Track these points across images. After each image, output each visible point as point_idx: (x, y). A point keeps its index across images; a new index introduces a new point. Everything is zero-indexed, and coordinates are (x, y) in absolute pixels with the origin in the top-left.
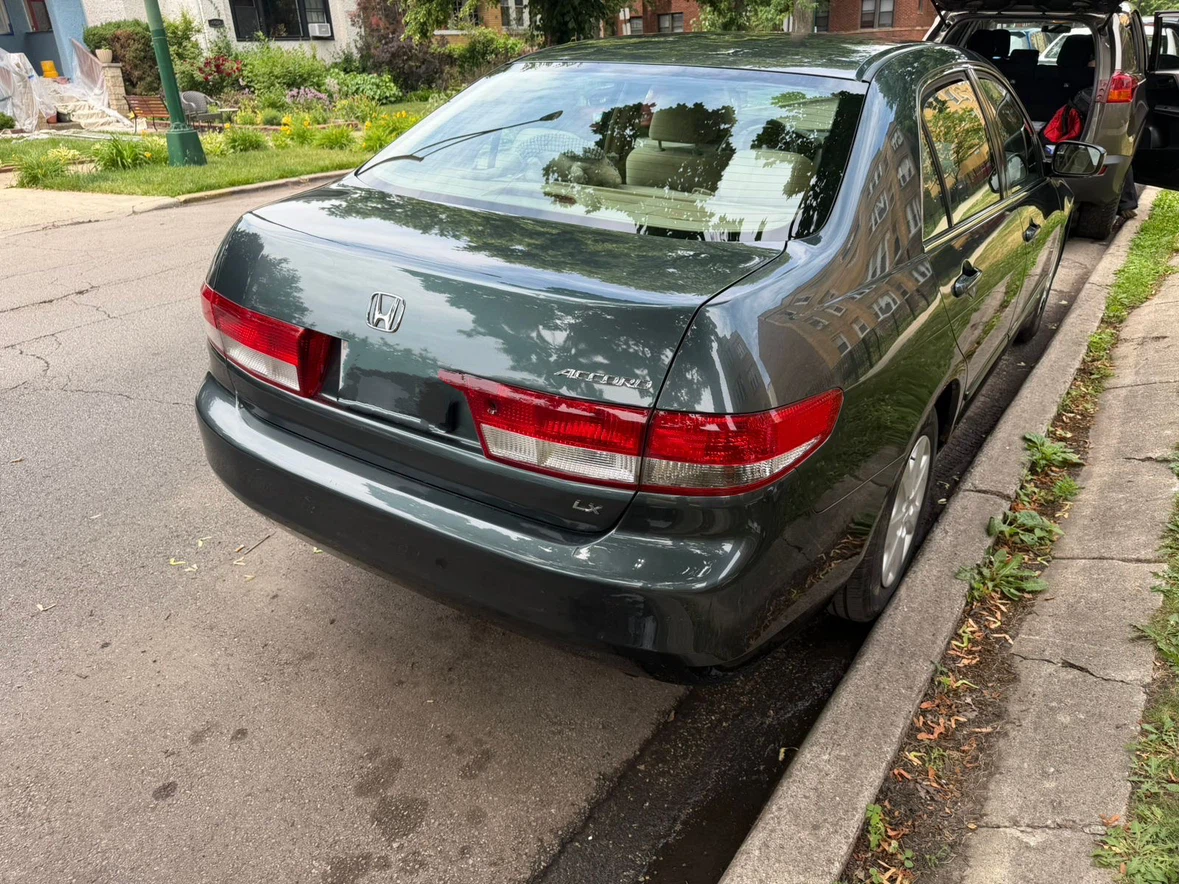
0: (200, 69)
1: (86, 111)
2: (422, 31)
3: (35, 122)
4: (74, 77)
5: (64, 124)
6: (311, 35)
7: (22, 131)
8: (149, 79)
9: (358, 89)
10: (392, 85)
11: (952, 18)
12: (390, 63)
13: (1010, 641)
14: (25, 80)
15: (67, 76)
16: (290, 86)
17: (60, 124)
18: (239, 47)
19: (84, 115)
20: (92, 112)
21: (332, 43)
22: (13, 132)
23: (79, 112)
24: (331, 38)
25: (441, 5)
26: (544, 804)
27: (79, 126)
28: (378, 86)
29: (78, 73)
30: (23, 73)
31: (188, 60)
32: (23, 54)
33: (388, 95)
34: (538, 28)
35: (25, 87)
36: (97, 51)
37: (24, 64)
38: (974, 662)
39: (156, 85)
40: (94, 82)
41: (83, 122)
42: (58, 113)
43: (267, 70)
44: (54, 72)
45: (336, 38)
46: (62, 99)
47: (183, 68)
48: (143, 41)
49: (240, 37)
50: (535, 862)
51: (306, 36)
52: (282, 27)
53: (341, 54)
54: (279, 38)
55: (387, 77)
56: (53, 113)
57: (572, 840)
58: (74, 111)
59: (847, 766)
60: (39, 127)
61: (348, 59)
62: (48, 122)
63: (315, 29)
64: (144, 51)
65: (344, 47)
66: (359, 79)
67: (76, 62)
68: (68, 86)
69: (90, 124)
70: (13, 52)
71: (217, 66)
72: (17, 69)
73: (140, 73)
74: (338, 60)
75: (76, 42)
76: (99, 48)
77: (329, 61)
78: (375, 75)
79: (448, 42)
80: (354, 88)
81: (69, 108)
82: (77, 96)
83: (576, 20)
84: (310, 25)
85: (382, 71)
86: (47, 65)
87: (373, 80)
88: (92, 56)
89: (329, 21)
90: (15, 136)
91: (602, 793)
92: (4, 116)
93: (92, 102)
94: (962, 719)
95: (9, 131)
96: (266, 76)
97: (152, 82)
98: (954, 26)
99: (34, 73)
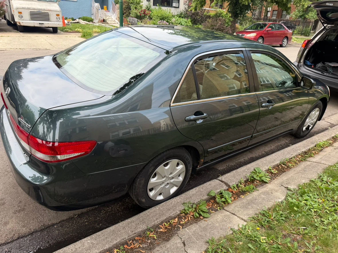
0: (139, 12)
1: (111, 20)
2: (195, 9)
3: (98, 21)
4: (110, 11)
5: (104, 22)
6: (173, 6)
7: (94, 23)
8: (127, 13)
9: (180, 22)
10: (190, 22)
11: (328, 27)
12: (191, 16)
13: (181, 229)
14: (98, 10)
15: (109, 10)
16: (161, 19)
17: (103, 22)
18: (153, 7)
19: (110, 21)
20: (112, 20)
21: (178, 9)
22: (92, 23)
23: (109, 20)
24: (178, 7)
25: (200, 2)
26: (24, 226)
27: (108, 23)
28: (186, 22)
29: (112, 10)
30: (98, 8)
31: (137, 9)
32: (99, 4)
33: (188, 25)
34: (229, 12)
35: (97, 12)
36: (116, 5)
37: (98, 6)
38: (164, 231)
39: (128, 15)
40: (114, 12)
41: (109, 22)
42: (104, 19)
43: (157, 14)
44: (106, 9)
45: (179, 7)
46: (106, 16)
47: (135, 12)
48: (128, 3)
49: (154, 5)
50: (8, 240)
51: (172, 6)
52: (166, 3)
53: (180, 12)
54: (164, 6)
55: (189, 20)
56: (102, 19)
57: (22, 238)
58: (108, 19)
59: (91, 246)
60: (98, 22)
61: (181, 14)
62: (101, 21)
63: (174, 5)
64: (128, 6)
65: (181, 10)
66: (182, 19)
67: (111, 7)
68: (108, 13)
69: (111, 23)
70: (97, 3)
71: (144, 12)
72: (97, 7)
73: (125, 11)
74: (179, 14)
75: (112, 1)
76: (117, 4)
77: (176, 14)
78: (186, 19)
79: (209, 12)
80: (179, 22)
81: (107, 18)
82: (110, 15)
83: (240, 11)
84: (173, 3)
85: (189, 18)
86: (105, 7)
87: (185, 20)
88: (115, 6)
89: (179, 3)
90: (92, 24)
91: (39, 229)
92: (91, 18)
93: (113, 17)
94: (141, 246)
95: (91, 22)
96: (156, 16)
97: (128, 14)
98: (328, 29)
99: (100, 9)
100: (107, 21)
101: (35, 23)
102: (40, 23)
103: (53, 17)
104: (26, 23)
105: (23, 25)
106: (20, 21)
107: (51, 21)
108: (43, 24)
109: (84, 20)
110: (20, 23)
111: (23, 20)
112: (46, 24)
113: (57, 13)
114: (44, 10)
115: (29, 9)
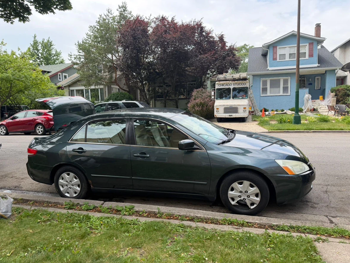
3: (306, 110)
5: (315, 111)
7: (303, 112)
14: (308, 100)
15: (325, 100)
19: (321, 109)
27: (319, 112)
32: (309, 94)
42: (314, 109)
44: (322, 98)
56: (312, 108)
62: (311, 110)
68: (323, 102)
72: (307, 98)
81: (318, 107)
92: (301, 109)
99: (311, 99)
100: (318, 110)
101: (227, 115)
102: (229, 115)
103: (241, 110)
104: (220, 115)
105: (218, 117)
106: (216, 114)
107: (239, 113)
108: (232, 115)
109: (292, 111)
110: (216, 116)
111: (219, 113)
112: (234, 115)
113: (245, 107)
114: (235, 105)
115: (224, 105)
